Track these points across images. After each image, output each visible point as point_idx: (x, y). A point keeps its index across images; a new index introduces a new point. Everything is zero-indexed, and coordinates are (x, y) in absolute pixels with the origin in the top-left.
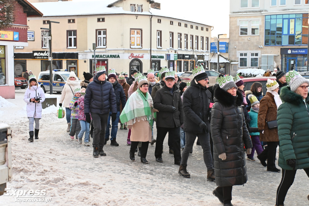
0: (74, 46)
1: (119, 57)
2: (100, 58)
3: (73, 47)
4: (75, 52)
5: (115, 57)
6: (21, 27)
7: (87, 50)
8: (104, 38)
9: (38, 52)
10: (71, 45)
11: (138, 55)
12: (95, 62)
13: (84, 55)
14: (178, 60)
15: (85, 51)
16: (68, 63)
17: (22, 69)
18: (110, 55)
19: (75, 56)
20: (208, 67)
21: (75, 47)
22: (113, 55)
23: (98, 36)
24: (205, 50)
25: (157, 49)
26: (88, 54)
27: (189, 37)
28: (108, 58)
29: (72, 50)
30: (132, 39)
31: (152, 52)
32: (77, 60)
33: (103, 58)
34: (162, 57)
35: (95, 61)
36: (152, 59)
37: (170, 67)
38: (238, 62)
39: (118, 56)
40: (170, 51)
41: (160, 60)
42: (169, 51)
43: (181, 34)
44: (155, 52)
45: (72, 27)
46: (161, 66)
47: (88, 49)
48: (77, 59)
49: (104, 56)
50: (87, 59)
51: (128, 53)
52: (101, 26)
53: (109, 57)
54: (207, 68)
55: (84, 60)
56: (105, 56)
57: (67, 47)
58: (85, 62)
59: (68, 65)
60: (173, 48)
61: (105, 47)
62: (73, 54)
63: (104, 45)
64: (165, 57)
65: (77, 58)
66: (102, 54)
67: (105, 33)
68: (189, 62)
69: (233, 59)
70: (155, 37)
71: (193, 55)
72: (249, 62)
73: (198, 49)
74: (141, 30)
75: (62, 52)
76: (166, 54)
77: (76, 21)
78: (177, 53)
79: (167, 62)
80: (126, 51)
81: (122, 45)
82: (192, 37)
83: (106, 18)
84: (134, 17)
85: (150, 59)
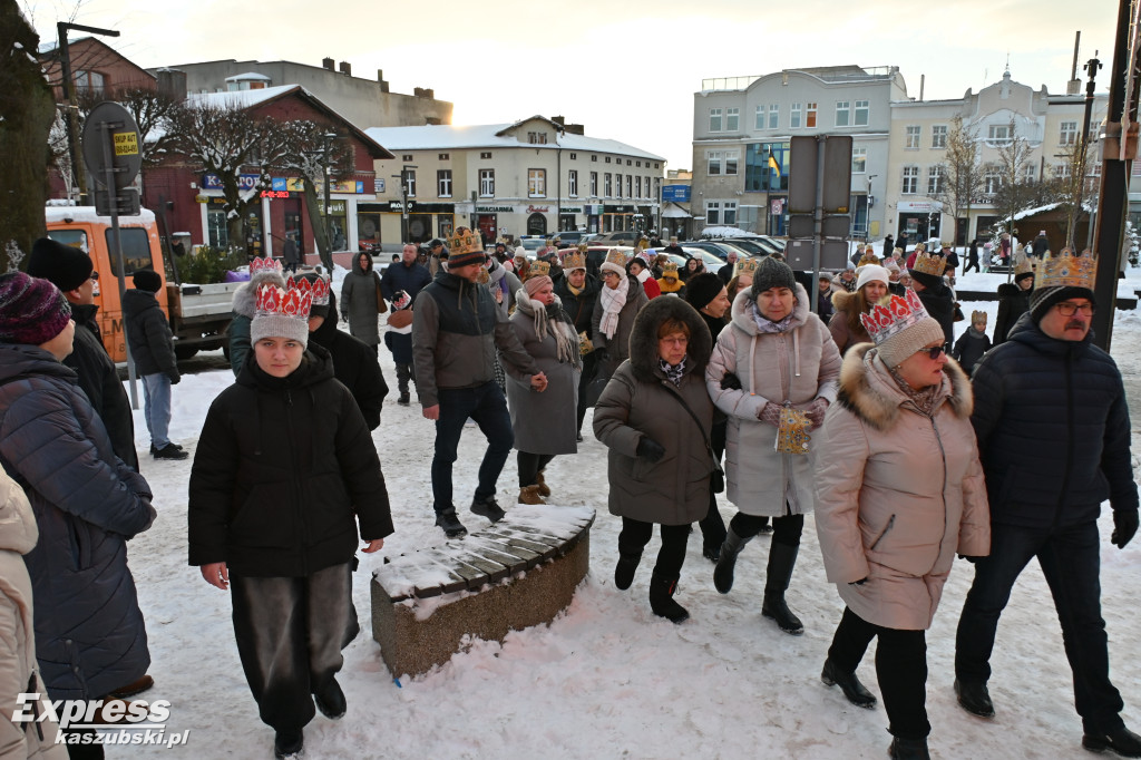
0: (449, 194)
1: (513, 211)
2: (485, 211)
3: (446, 195)
4: (449, 202)
5: (506, 211)
6: (367, 175)
7: (467, 200)
8: (491, 182)
9: (396, 202)
10: (443, 193)
11: (539, 208)
12: (476, 218)
13: (463, 207)
14: (605, 214)
15: (464, 201)
16: (440, 219)
17: (374, 227)
18: (500, 208)
19: (450, 208)
21: (450, 196)
22: (504, 208)
23: (483, 179)
24: (653, 198)
25: (569, 199)
26: (468, 205)
27: (624, 179)
29: (445, 199)
30: (532, 184)
31: (561, 203)
32: (453, 215)
33: (490, 213)
34: (579, 210)
36: (561, 213)
37: (592, 226)
38: (705, 216)
39: (511, 210)
41: (575, 215)
42: (590, 201)
43: (610, 175)
44: (567, 203)
45: (446, 165)
46: (576, 224)
47: (468, 198)
48: (453, 213)
49: (491, 210)
50: (467, 213)
51: (526, 205)
52: (486, 164)
53: (498, 211)
55: (463, 215)
57: (438, 195)
58: (464, 217)
59: (440, 222)
60: (596, 197)
61: (492, 195)
62: (447, 205)
63: (491, 193)
64: (582, 210)
65: (453, 211)
66: (489, 206)
67: (492, 175)
68: (624, 217)
69: (698, 212)
70: (566, 181)
71: (632, 207)
72: (721, 217)
73: (640, 197)
74: (545, 170)
75: (431, 202)
76: (584, 206)
77: (450, 156)
78: (603, 203)
79: (587, 218)
80: (524, 202)
81: (516, 194)
82: (630, 178)
83: (493, 153)
84: (534, 152)
85: (557, 213)
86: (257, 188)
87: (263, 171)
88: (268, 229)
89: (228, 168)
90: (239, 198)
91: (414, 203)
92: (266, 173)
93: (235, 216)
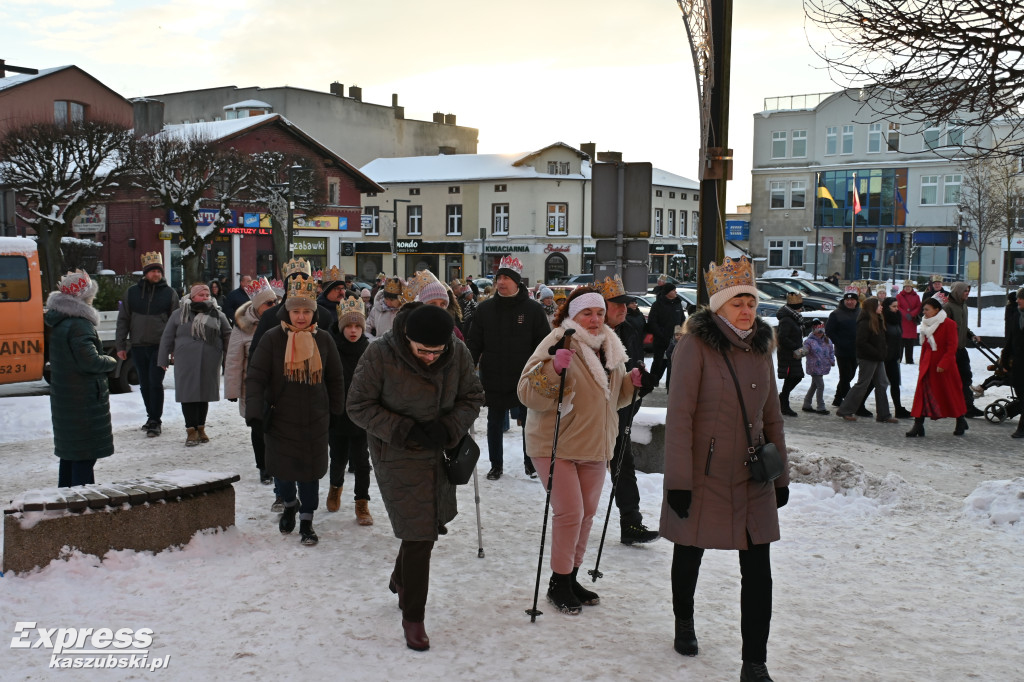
0: (458, 231)
1: (528, 251)
2: (498, 251)
3: (456, 233)
4: (459, 241)
5: (521, 251)
6: (352, 210)
7: (477, 238)
8: (505, 218)
9: (400, 241)
10: (452, 231)
11: (559, 247)
12: (486, 258)
13: (473, 247)
15: (473, 240)
16: (449, 259)
18: (515, 247)
19: (459, 247)
21: (459, 234)
22: (519, 247)
23: (497, 215)
26: (478, 244)
29: (455, 237)
30: (551, 220)
31: (584, 241)
36: (585, 253)
38: (766, 256)
39: (527, 249)
44: (593, 242)
45: (456, 199)
47: (478, 236)
48: (462, 254)
49: (505, 249)
50: (478, 254)
51: (544, 244)
52: (500, 198)
55: (473, 255)
57: (447, 232)
58: (475, 258)
59: (448, 263)
61: (506, 233)
62: (456, 244)
63: (505, 230)
65: (462, 251)
66: (502, 245)
67: (507, 210)
68: (665, 258)
69: (757, 252)
71: (676, 246)
72: (786, 258)
73: (686, 234)
74: (567, 205)
75: (439, 241)
77: (461, 189)
80: (539, 240)
81: (533, 231)
82: (673, 213)
83: (509, 185)
84: (555, 183)
85: (580, 253)
86: (216, 223)
87: (223, 205)
88: (237, 268)
89: (185, 202)
90: (195, 234)
91: (419, 241)
92: (226, 207)
93: (191, 253)
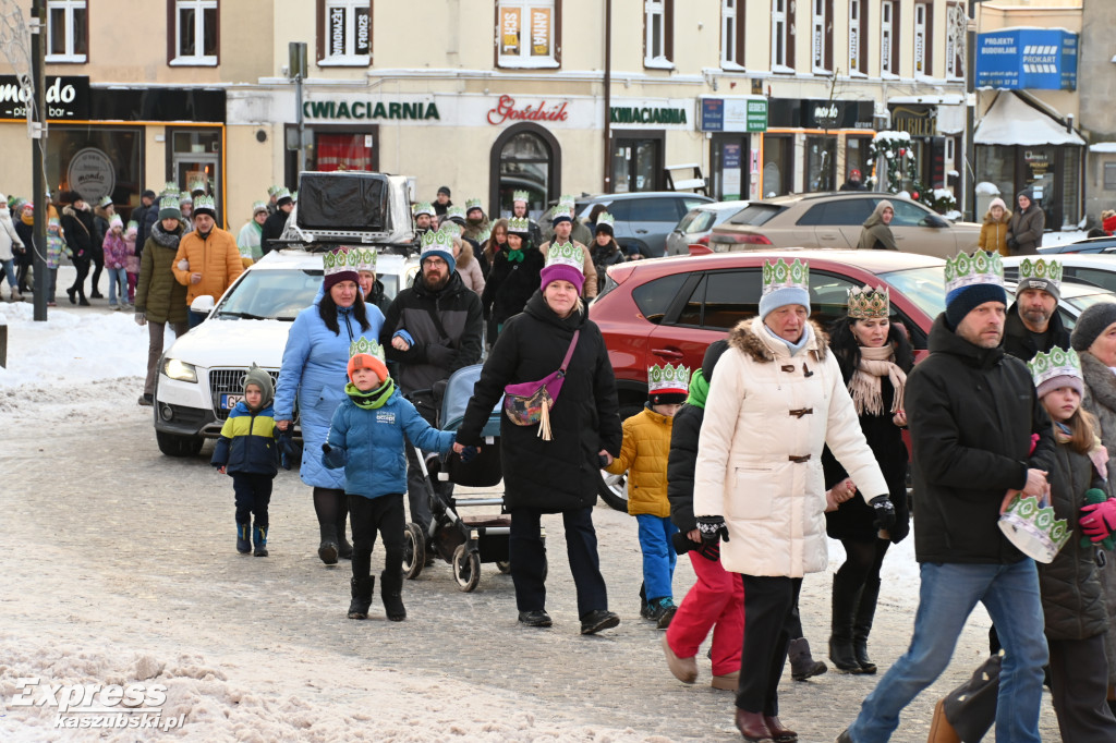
0: (208, 52)
1: (437, 117)
2: (338, 116)
3: (199, 58)
4: (209, 83)
5: (413, 116)
7: (272, 74)
8: (358, 11)
10: (188, 48)
11: (535, 107)
12: (303, 143)
13: (259, 102)
14: (770, 130)
15: (263, 80)
16: (176, 141)
18: (392, 105)
19: (213, 104)
20: (958, 166)
21: (212, 60)
22: (406, 105)
24: (941, 74)
25: (642, 75)
26: (277, 94)
27: (842, 7)
28: (379, 121)
29: (194, 73)
31: (613, 88)
32: (220, 128)
33: (353, 121)
34: (675, 116)
35: (303, 135)
36: (613, 126)
37: (726, 172)
39: (433, 112)
40: (723, 84)
41: (663, 132)
42: (720, 83)
44: (634, 89)
46: (668, 166)
47: (276, 69)
48: (221, 124)
49: (360, 111)
50: (273, 124)
51: (486, 94)
53: (385, 116)
54: (956, 173)
55: (257, 130)
56: (364, 110)
57: (171, 55)
58: (262, 137)
59: (175, 154)
60: (739, 67)
61: (363, 60)
63: (358, 51)
64: (690, 116)
65: (221, 115)
66: (350, 99)
68: (841, 142)
69: (1104, 125)
70: (635, 8)
71: (870, 105)
73: (896, 70)
75: (144, 84)
76: (698, 101)
78: (765, 90)
79: (707, 145)
80: (470, 82)
81: (451, 53)
85: (600, 125)
91: (81, 83)
